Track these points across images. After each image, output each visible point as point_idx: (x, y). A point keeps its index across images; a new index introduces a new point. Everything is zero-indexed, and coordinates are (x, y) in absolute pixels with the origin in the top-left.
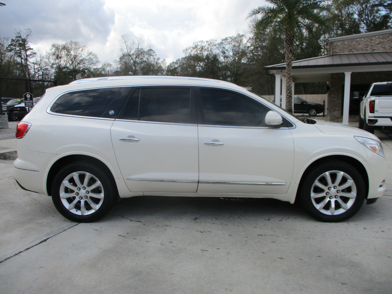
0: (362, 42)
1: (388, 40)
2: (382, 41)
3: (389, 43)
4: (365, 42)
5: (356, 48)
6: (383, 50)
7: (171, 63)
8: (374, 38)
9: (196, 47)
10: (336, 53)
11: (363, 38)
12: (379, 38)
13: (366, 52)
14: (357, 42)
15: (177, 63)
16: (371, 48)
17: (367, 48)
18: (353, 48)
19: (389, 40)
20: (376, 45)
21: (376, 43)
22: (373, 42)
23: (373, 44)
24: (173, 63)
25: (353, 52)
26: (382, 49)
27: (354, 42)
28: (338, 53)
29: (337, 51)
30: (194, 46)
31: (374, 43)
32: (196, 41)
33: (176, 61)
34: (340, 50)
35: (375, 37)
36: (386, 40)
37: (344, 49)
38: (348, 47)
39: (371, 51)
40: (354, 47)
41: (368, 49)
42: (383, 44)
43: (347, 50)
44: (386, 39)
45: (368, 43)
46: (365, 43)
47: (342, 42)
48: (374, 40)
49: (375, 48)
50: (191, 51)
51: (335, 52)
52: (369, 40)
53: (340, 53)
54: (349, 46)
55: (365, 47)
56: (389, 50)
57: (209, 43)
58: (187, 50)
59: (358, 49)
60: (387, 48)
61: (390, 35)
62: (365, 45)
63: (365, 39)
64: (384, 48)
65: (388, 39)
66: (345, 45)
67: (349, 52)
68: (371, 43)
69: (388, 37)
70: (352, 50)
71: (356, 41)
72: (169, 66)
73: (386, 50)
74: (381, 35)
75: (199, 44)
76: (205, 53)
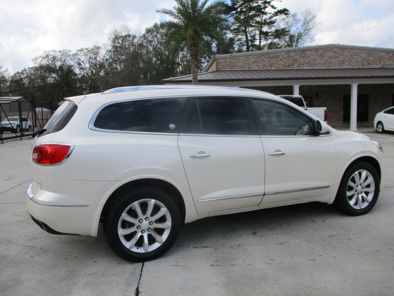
0: (241, 60)
1: (261, 60)
2: (256, 60)
3: (262, 63)
4: (243, 60)
5: (236, 66)
6: (258, 69)
7: (15, 73)
8: (250, 58)
9: (47, 56)
10: (220, 69)
11: (241, 56)
12: (254, 58)
13: (245, 69)
14: (236, 60)
15: (23, 73)
16: (248, 66)
17: (245, 65)
18: (234, 65)
19: (262, 60)
20: (252, 64)
21: (252, 61)
22: (249, 60)
23: (250, 63)
24: (18, 73)
25: (234, 69)
26: (257, 67)
27: (234, 60)
28: (222, 69)
29: (221, 67)
30: (45, 55)
31: (250, 62)
32: (47, 50)
33: (22, 71)
34: (223, 67)
35: (251, 57)
36: (260, 60)
37: (226, 66)
38: (229, 64)
39: (248, 69)
40: (234, 64)
41: (246, 66)
42: (257, 63)
43: (229, 67)
44: (259, 59)
45: (246, 62)
46: (243, 61)
47: (224, 59)
48: (250, 59)
49: (251, 66)
50: (41, 62)
51: (219, 68)
52: (247, 59)
53: (223, 69)
54: (230, 63)
55: (243, 65)
56: (262, 69)
57: (62, 53)
58: (36, 59)
59: (238, 67)
60: (260, 66)
61: (262, 55)
62: (243, 63)
63: (243, 58)
64: (258, 66)
65: (261, 59)
66: (227, 62)
67: (231, 69)
68: (248, 61)
69: (261, 57)
70: (233, 67)
71: (236, 59)
72: (13, 76)
73: (259, 69)
74: (256, 55)
75: (51, 53)
76: (58, 64)
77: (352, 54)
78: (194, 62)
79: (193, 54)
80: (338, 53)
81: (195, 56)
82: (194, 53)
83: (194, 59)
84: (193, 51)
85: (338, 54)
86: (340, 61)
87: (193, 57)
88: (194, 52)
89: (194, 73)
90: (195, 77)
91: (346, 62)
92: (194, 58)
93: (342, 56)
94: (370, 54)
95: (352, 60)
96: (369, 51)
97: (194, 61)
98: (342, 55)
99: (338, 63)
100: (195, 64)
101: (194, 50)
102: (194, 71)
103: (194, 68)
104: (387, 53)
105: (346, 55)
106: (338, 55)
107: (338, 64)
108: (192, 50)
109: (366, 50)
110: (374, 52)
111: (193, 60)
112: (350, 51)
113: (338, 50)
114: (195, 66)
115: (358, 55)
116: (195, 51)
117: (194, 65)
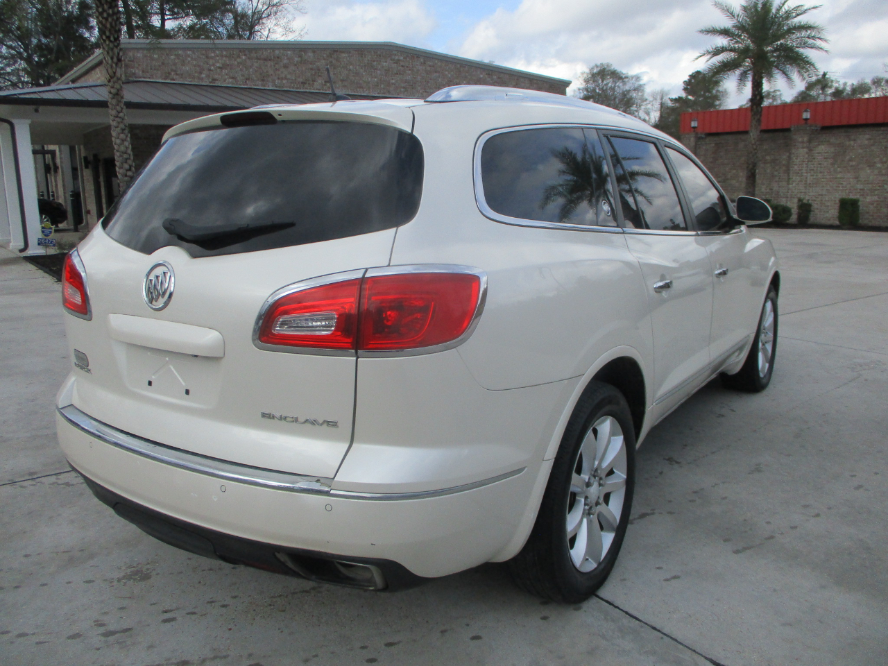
0: (189, 59)
1: (238, 63)
2: (228, 62)
3: (241, 70)
4: (195, 60)
5: (179, 72)
6: (233, 84)
8: (213, 55)
10: (136, 77)
11: (189, 49)
12: (222, 56)
13: (201, 83)
14: (178, 56)
16: (208, 76)
17: (201, 73)
18: (172, 70)
19: (241, 63)
20: (219, 70)
21: (218, 65)
22: (211, 62)
23: (212, 68)
25: (174, 80)
26: (231, 80)
27: (173, 57)
28: (140, 78)
29: (137, 71)
31: (213, 65)
34: (143, 72)
35: (214, 52)
36: (236, 63)
37: (151, 69)
38: (159, 66)
39: (210, 82)
40: (174, 68)
41: (203, 76)
42: (231, 69)
43: (159, 72)
44: (235, 60)
45: (202, 64)
46: (195, 62)
47: (145, 52)
48: (212, 58)
49: (216, 77)
51: (134, 74)
52: (204, 57)
53: (144, 78)
54: (163, 64)
55: (196, 72)
56: (244, 85)
59: (182, 74)
60: (238, 79)
61: (240, 51)
62: (195, 66)
63: (194, 52)
64: (233, 78)
65: (239, 60)
66: (152, 59)
67: (165, 79)
68: (207, 64)
69: (239, 56)
70: (169, 74)
71: (175, 55)
73: (237, 84)
74: (225, 49)
77: (428, 69)
78: (112, 49)
79: (108, 26)
80: (402, 63)
81: (113, 32)
82: (111, 24)
83: (111, 41)
84: (106, 19)
85: (403, 66)
86: (406, 81)
87: (108, 34)
88: (110, 20)
89: (115, 79)
90: (118, 90)
91: (419, 86)
92: (112, 39)
93: (410, 72)
94: (460, 71)
95: (428, 82)
96: (458, 66)
97: (111, 45)
98: (410, 70)
99: (403, 85)
100: (114, 53)
101: (109, 15)
102: (115, 73)
103: (114, 65)
104: (489, 74)
105: (418, 70)
106: (402, 68)
107: (404, 88)
108: (105, 15)
109: (452, 63)
110: (466, 69)
111: (107, 42)
112: (425, 63)
113: (402, 58)
114: (115, 60)
115: (439, 72)
116: (113, 20)
117: (112, 58)
